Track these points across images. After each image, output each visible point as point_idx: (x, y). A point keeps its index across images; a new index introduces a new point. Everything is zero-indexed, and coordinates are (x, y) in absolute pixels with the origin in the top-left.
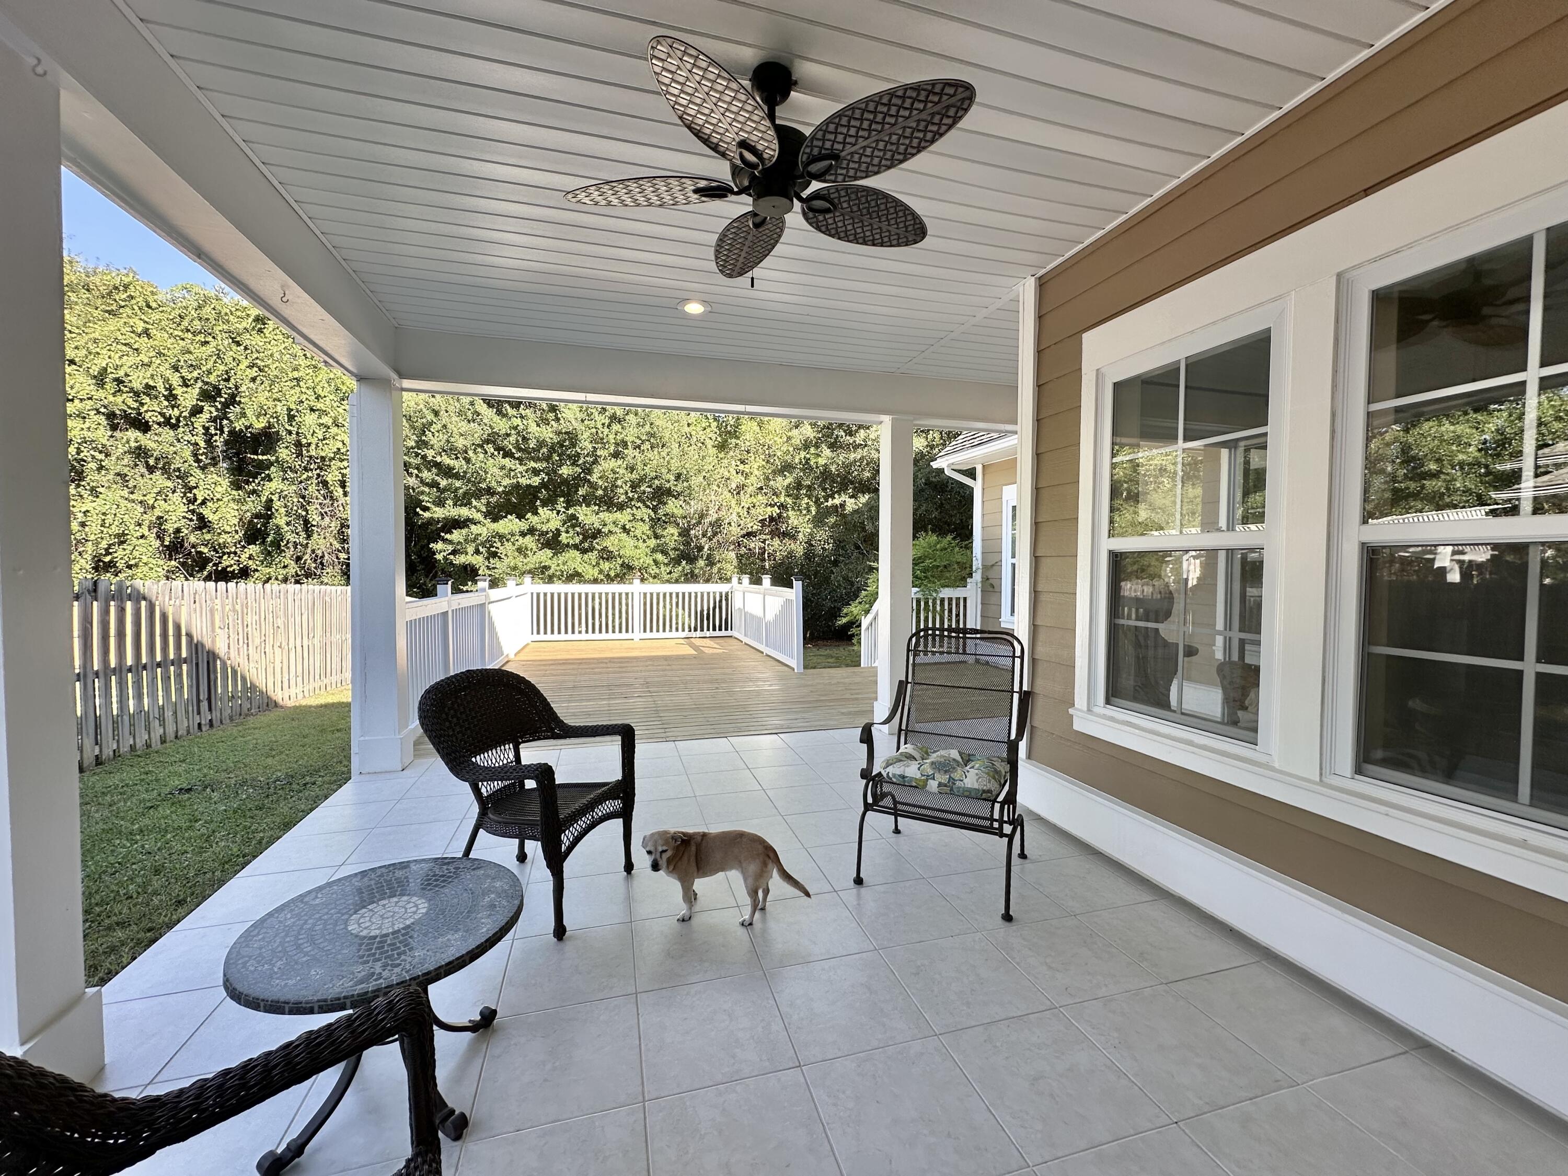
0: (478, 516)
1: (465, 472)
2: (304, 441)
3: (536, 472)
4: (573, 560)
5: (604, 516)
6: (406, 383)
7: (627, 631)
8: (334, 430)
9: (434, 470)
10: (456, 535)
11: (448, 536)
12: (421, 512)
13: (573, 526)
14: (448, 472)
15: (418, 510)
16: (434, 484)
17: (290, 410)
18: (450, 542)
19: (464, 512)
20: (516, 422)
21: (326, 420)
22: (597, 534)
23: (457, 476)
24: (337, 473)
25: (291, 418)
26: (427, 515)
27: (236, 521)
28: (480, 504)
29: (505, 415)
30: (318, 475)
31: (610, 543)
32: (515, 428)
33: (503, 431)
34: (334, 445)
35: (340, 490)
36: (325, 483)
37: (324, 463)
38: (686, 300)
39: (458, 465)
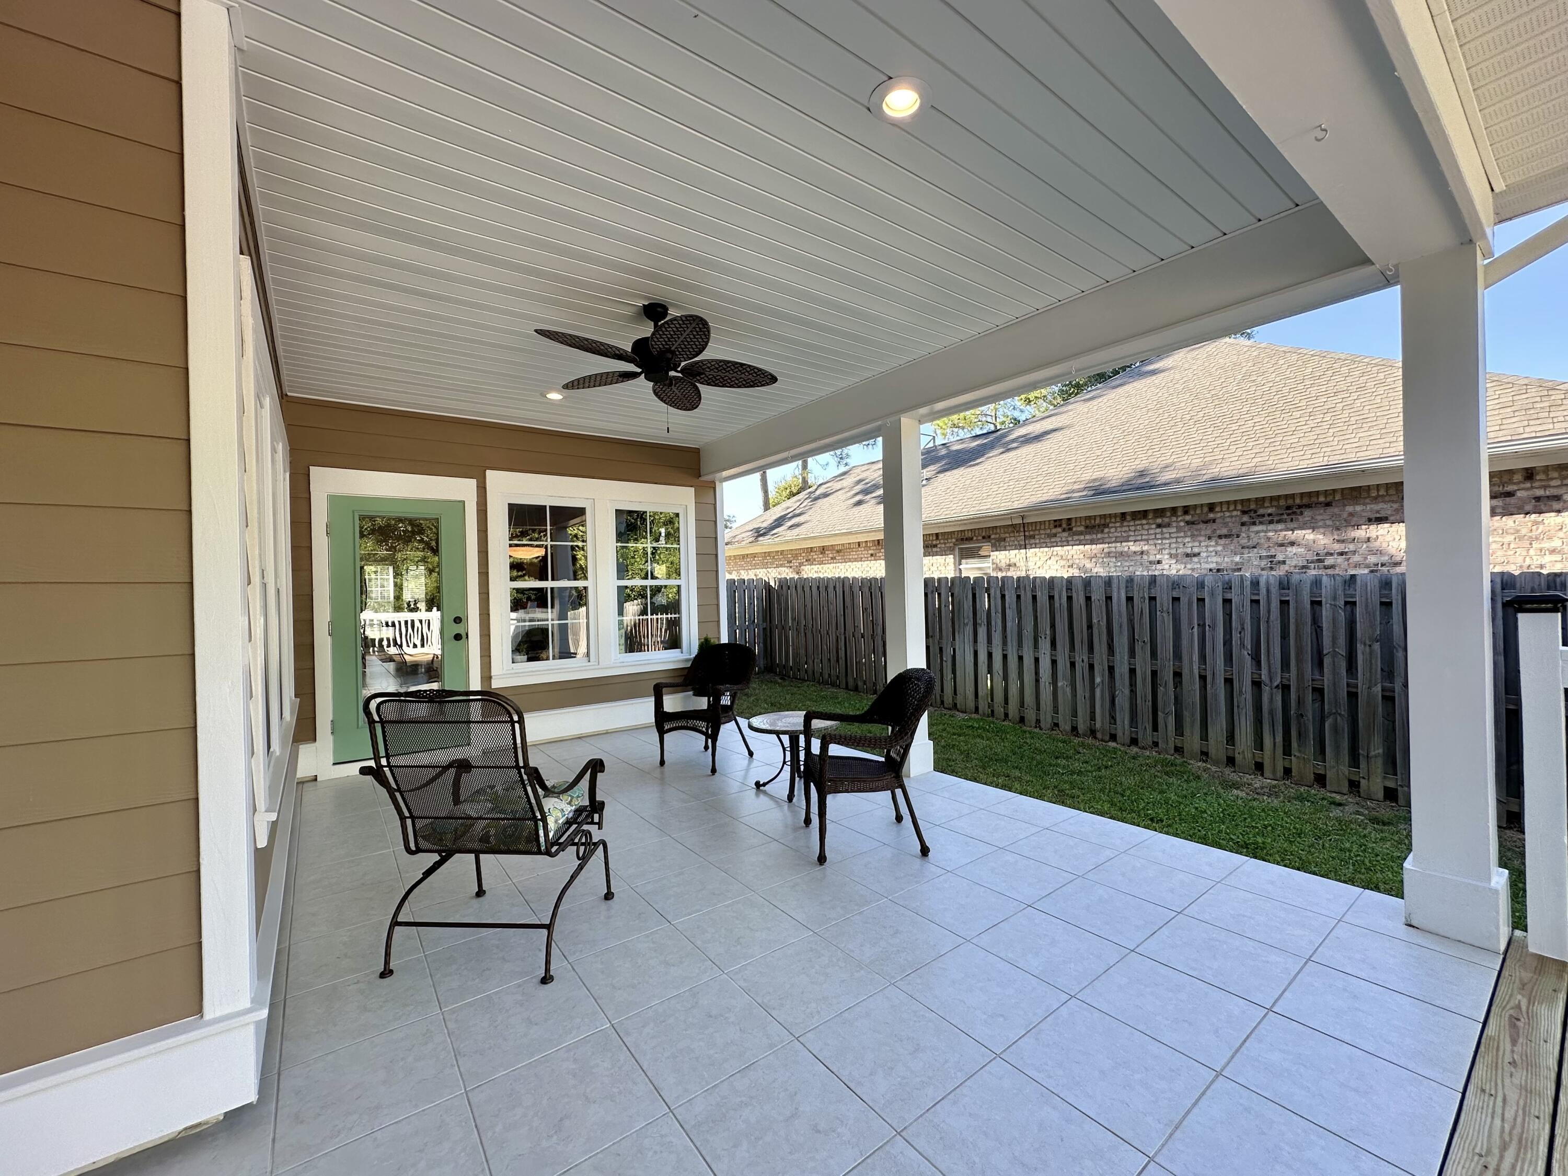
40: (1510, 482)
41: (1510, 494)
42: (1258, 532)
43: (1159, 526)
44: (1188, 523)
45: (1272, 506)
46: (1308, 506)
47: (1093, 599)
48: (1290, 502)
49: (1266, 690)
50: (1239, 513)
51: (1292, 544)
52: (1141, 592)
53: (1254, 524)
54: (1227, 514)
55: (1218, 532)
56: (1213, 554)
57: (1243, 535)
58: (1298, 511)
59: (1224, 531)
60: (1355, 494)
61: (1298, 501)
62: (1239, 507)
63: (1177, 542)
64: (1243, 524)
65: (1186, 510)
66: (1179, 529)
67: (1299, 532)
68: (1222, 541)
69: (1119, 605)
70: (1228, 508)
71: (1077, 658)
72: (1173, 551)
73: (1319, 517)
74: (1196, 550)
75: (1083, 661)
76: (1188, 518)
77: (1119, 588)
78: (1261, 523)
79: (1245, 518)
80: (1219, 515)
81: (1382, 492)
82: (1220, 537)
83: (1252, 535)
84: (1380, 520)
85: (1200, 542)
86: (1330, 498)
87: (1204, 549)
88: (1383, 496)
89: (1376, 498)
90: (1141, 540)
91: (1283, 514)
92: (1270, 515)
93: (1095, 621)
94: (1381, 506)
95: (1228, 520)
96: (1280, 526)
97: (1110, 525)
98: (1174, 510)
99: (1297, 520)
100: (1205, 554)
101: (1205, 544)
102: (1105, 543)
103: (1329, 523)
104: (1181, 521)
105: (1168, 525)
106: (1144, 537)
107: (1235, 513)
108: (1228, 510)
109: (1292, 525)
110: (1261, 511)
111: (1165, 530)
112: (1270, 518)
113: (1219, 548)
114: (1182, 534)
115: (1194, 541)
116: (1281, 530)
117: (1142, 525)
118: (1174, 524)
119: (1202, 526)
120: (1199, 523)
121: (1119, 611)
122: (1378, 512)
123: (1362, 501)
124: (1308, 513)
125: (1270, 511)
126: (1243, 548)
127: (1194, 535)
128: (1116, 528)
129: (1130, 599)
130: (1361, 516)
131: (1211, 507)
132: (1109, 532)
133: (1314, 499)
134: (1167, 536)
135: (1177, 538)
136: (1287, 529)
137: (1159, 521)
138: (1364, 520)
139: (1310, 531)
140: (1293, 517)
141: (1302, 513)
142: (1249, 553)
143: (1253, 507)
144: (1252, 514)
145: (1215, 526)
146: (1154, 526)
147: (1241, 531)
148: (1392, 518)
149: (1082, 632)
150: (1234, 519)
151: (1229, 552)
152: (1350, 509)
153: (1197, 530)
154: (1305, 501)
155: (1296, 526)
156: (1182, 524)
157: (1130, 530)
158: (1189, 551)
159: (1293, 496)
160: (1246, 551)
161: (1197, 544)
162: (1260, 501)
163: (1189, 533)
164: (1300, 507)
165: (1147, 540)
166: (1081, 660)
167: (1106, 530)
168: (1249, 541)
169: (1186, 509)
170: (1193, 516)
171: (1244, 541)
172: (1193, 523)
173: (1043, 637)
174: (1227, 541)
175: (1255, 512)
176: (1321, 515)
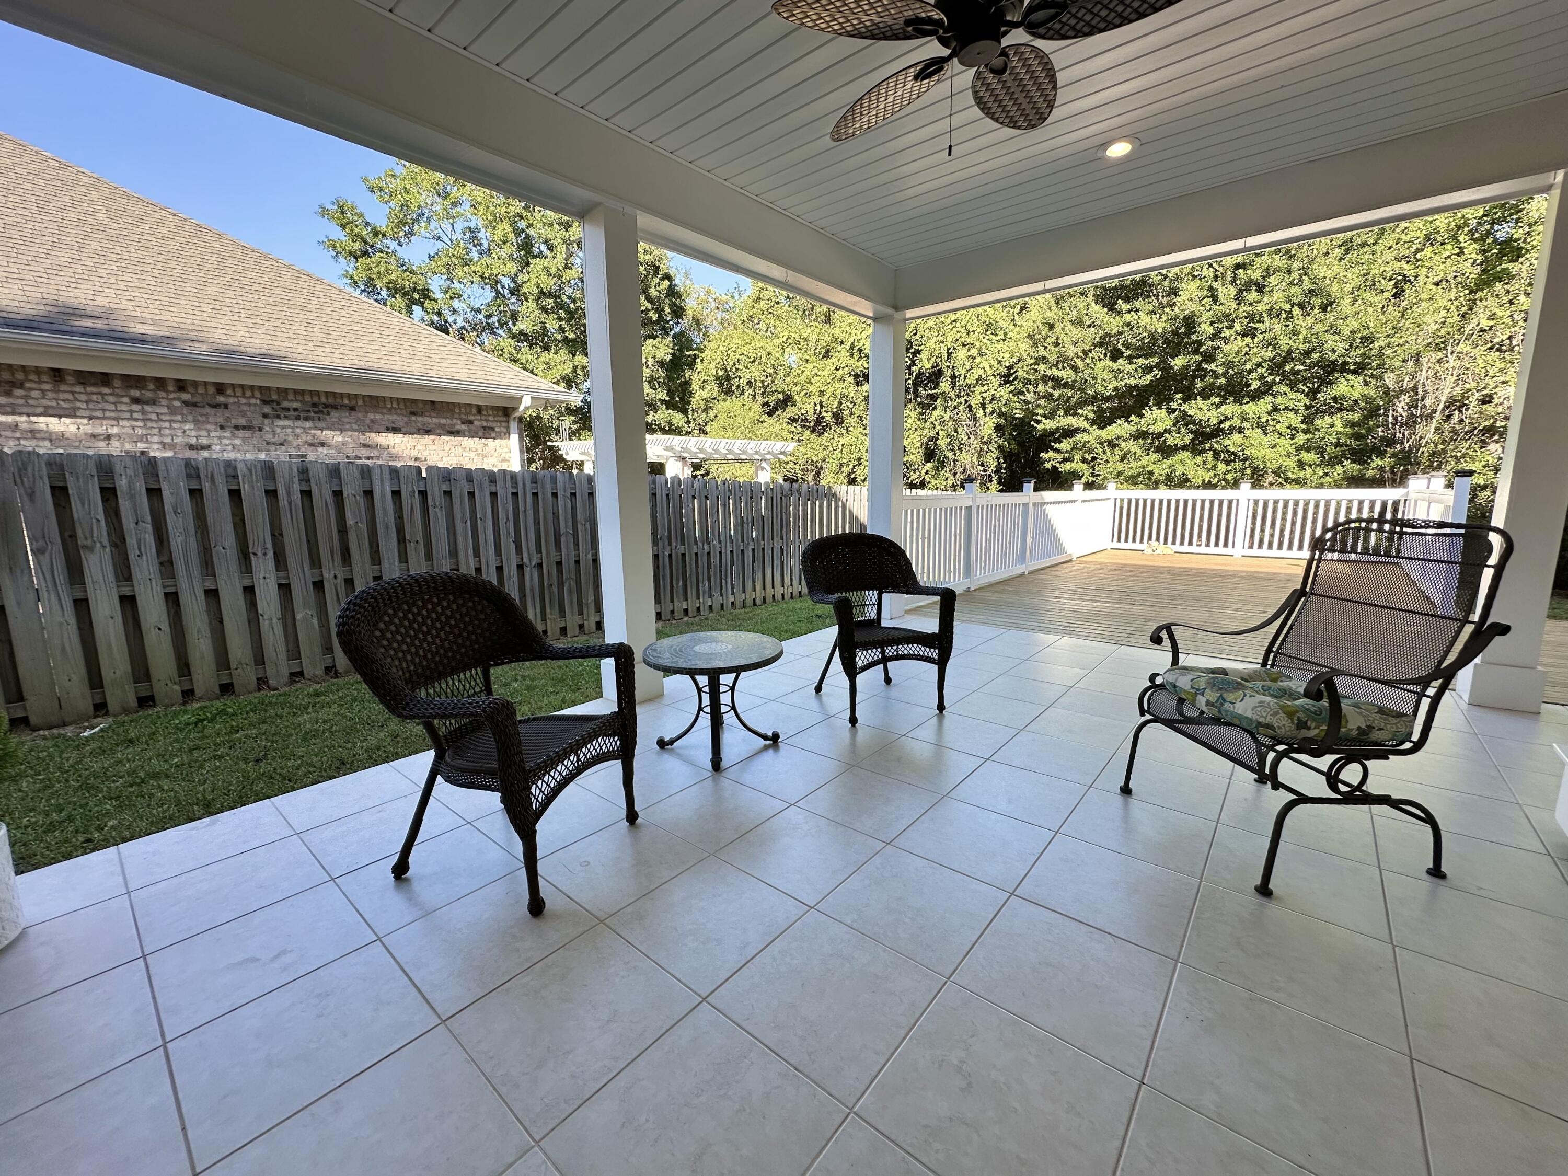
0: (1086, 425)
1: (1073, 381)
2: (957, 374)
3: (1148, 369)
4: (1184, 463)
5: (1230, 408)
6: (910, 313)
7: (1226, 545)
8: (978, 359)
9: (1050, 384)
10: (1065, 445)
11: (1057, 446)
12: (1035, 425)
13: (1187, 425)
14: (1057, 382)
15: (1032, 423)
16: (1048, 397)
17: (948, 349)
18: (1058, 451)
19: (1071, 421)
20: (1128, 317)
21: (974, 352)
22: (1217, 432)
23: (1066, 385)
24: (979, 397)
25: (949, 355)
26: (1040, 427)
27: (919, 445)
28: (1088, 411)
29: (1119, 313)
30: (966, 402)
31: (1233, 442)
32: (1129, 324)
33: (1115, 331)
34: (978, 372)
35: (981, 412)
36: (970, 406)
37: (969, 390)
38: (1105, 145)
39: (1066, 374)
40: (470, 413)
41: (471, 422)
42: (283, 427)
43: (136, 401)
44: (186, 403)
45: (297, 400)
46: (334, 407)
47: (345, 495)
48: (316, 399)
49: (527, 570)
50: (258, 402)
51: (322, 444)
52: (410, 485)
53: (279, 417)
54: (243, 401)
55: (234, 422)
56: (230, 448)
57: (267, 428)
58: (325, 410)
59: (242, 421)
60: (374, 402)
61: (323, 400)
62: (258, 394)
63: (171, 428)
64: (265, 416)
65: (181, 386)
66: (173, 411)
67: (328, 432)
68: (241, 433)
69: (383, 502)
70: (244, 394)
71: (326, 575)
72: (168, 440)
73: (346, 420)
74: (204, 441)
75: (335, 577)
76: (186, 396)
77: (382, 481)
78: (286, 417)
79: (267, 410)
80: (231, 400)
81: (395, 405)
82: (237, 427)
83: (278, 430)
84: (395, 430)
85: (209, 431)
86: (353, 403)
87: (216, 441)
88: (395, 409)
89: (391, 409)
90: (104, 418)
91: (309, 411)
92: (295, 410)
93: (350, 521)
94: (395, 417)
95: (245, 408)
96: (308, 424)
97: (28, 385)
98: (161, 383)
99: (325, 420)
100: (218, 447)
101: (217, 434)
102: (20, 414)
103: (355, 426)
104: (174, 399)
105: (153, 402)
106: (108, 414)
107: (253, 401)
108: (244, 396)
109: (320, 424)
110: (285, 404)
111: (147, 408)
112: (296, 413)
113: (237, 442)
114: (179, 418)
115: (199, 429)
116: (310, 428)
117: (103, 395)
118: (164, 402)
119: (208, 410)
120: (203, 407)
121: (384, 509)
122: (393, 422)
123: (380, 410)
124: (334, 414)
125: (295, 405)
126: (268, 444)
127: (198, 421)
128: (43, 391)
129: (396, 494)
130: (381, 425)
131: (220, 388)
132: (26, 397)
133: (339, 401)
134: (154, 417)
135: (170, 421)
136: (316, 428)
137: (136, 393)
138: (383, 428)
139: (339, 433)
140: (321, 416)
141: (328, 414)
142: (276, 450)
143: (275, 397)
144: (275, 406)
145: (227, 413)
146: (126, 400)
147: (263, 424)
148: (403, 430)
149: (331, 539)
150: (252, 408)
151: (251, 448)
152: (371, 416)
153: (201, 415)
154: (331, 401)
155: (324, 426)
156: (177, 404)
157: (76, 400)
158: (193, 441)
159: (318, 393)
160: (272, 448)
161: (204, 433)
162: (283, 392)
163: (190, 418)
164: (326, 406)
165: (117, 419)
166: (332, 576)
167: (19, 392)
168: (274, 437)
169: (181, 384)
170: (192, 394)
171: (269, 437)
172: (195, 405)
173: (260, 554)
174: (247, 434)
175: (278, 404)
176: (346, 417)
